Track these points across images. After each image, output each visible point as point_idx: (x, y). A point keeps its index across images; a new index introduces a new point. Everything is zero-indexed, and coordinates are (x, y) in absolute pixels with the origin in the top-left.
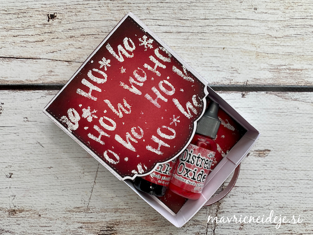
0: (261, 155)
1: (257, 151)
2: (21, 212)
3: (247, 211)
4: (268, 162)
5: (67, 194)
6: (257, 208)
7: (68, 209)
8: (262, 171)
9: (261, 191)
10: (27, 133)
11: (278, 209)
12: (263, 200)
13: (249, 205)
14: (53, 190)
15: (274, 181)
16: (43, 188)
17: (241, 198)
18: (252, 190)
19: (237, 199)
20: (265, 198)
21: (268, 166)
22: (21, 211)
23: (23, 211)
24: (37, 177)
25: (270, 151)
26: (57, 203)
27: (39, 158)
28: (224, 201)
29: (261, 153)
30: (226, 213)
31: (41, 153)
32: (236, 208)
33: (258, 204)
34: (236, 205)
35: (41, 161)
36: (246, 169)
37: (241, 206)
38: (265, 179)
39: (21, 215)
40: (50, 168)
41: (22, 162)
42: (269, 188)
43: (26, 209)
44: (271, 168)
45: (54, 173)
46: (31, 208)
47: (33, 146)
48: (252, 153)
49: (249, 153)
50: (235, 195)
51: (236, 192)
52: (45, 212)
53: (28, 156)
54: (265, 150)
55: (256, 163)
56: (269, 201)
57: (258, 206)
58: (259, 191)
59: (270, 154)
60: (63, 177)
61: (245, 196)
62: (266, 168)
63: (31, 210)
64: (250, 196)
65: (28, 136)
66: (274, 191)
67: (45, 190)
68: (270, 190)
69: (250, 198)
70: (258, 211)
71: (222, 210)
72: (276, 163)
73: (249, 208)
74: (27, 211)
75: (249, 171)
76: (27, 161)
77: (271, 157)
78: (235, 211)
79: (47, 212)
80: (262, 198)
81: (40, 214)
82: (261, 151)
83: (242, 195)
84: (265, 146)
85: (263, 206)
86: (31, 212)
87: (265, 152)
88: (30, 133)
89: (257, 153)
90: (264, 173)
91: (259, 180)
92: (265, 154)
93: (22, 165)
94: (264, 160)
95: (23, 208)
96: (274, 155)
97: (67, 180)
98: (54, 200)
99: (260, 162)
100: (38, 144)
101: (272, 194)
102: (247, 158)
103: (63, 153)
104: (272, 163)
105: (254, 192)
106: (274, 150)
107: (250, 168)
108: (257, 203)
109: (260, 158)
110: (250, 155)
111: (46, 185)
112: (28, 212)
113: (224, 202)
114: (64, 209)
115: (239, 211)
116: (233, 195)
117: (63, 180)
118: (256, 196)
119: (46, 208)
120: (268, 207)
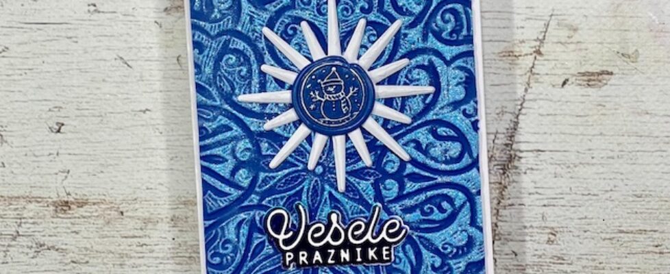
0: (593, 83)
1: (584, 74)
2: (82, 207)
3: (562, 202)
4: (608, 99)
5: (180, 168)
6: (586, 198)
7: (183, 199)
8: (595, 117)
9: (594, 161)
10: (95, 36)
11: (631, 199)
12: (598, 181)
13: (568, 190)
14: (151, 159)
15: (621, 139)
16: (129, 154)
17: (550, 176)
18: (572, 157)
19: (540, 177)
20: (602, 176)
21: (608, 106)
22: (81, 204)
23: (86, 204)
24: (118, 132)
25: (611, 74)
26: (158, 187)
27: (122, 91)
28: (514, 181)
29: (592, 78)
30: (516, 207)
31: (125, 79)
32: (541, 197)
33: (586, 189)
34: (540, 191)
35: (125, 96)
36: (561, 112)
37: (551, 193)
38: (601, 134)
39: (82, 211)
40: (144, 112)
41: (85, 100)
42: (611, 154)
43: (92, 199)
44: (613, 111)
45: (153, 122)
46: (103, 197)
47: (109, 64)
48: (572, 80)
49: (567, 80)
50: (537, 170)
51: (539, 163)
52: (132, 206)
53: (98, 86)
54: (602, 73)
55: (583, 99)
56: (612, 183)
57: (586, 193)
58: (589, 160)
59: (613, 80)
60: (172, 130)
61: (559, 170)
62: (604, 111)
63: (103, 202)
64: (569, 170)
65: (98, 44)
66: (621, 161)
67: (134, 159)
68: (613, 158)
69: (569, 175)
70: (587, 204)
71: (510, 202)
72: (627, 99)
73: (567, 197)
74: (94, 204)
75: (568, 118)
76: (95, 97)
77: (613, 87)
78: (537, 203)
79: (137, 206)
80: (596, 176)
81: (121, 210)
82: (593, 74)
83: (552, 169)
84: (600, 63)
85: (600, 193)
86: (103, 206)
87: (600, 77)
88: (101, 38)
89: (585, 78)
90: (600, 122)
91: (590, 137)
92: (600, 81)
93: (85, 106)
94: (600, 93)
95: (85, 198)
96: (622, 82)
97: (181, 138)
98: (151, 181)
99: (591, 99)
100: (119, 61)
101: (617, 166)
102: (562, 89)
103: (172, 81)
104: (617, 100)
105: (577, 162)
106: (621, 72)
107: (568, 112)
108: (585, 185)
109: (590, 91)
110: (569, 82)
111: (136, 146)
112: (96, 207)
113: (514, 184)
114: (174, 199)
115: (545, 202)
116: (532, 169)
117: (172, 138)
118: (581, 171)
119: (135, 196)
120: (608, 195)
